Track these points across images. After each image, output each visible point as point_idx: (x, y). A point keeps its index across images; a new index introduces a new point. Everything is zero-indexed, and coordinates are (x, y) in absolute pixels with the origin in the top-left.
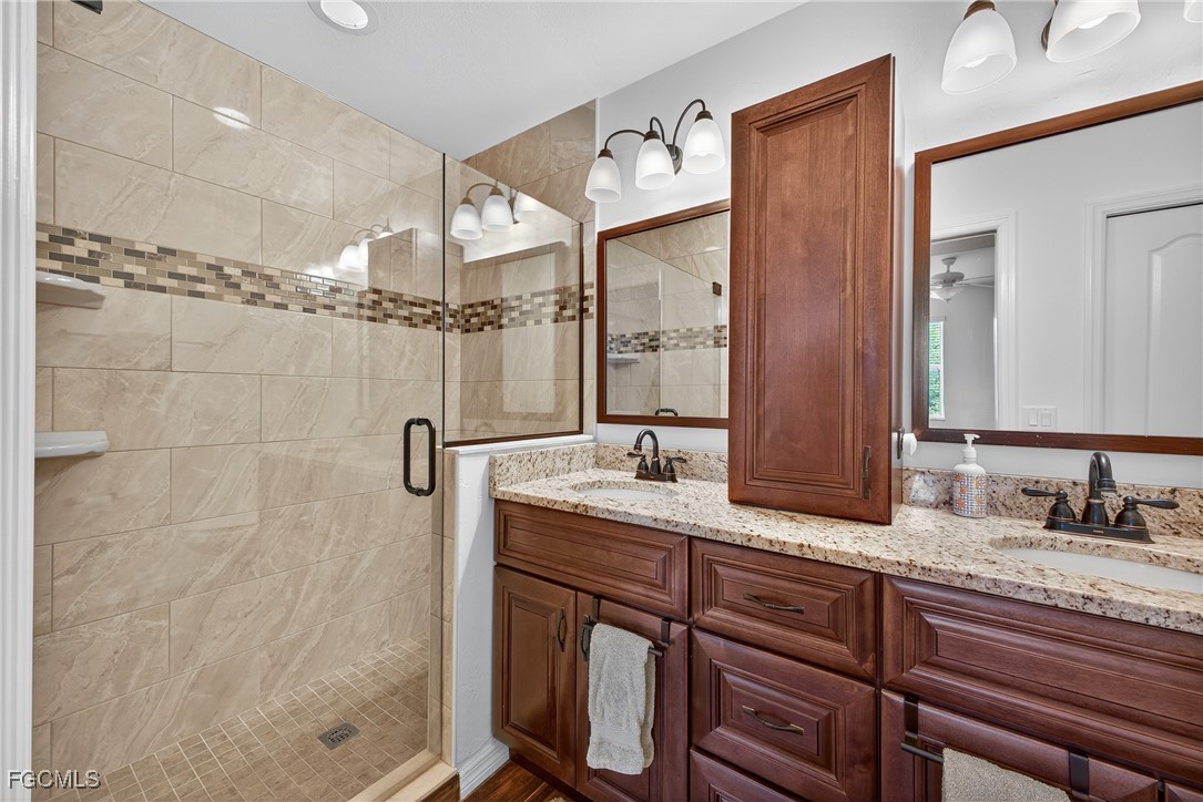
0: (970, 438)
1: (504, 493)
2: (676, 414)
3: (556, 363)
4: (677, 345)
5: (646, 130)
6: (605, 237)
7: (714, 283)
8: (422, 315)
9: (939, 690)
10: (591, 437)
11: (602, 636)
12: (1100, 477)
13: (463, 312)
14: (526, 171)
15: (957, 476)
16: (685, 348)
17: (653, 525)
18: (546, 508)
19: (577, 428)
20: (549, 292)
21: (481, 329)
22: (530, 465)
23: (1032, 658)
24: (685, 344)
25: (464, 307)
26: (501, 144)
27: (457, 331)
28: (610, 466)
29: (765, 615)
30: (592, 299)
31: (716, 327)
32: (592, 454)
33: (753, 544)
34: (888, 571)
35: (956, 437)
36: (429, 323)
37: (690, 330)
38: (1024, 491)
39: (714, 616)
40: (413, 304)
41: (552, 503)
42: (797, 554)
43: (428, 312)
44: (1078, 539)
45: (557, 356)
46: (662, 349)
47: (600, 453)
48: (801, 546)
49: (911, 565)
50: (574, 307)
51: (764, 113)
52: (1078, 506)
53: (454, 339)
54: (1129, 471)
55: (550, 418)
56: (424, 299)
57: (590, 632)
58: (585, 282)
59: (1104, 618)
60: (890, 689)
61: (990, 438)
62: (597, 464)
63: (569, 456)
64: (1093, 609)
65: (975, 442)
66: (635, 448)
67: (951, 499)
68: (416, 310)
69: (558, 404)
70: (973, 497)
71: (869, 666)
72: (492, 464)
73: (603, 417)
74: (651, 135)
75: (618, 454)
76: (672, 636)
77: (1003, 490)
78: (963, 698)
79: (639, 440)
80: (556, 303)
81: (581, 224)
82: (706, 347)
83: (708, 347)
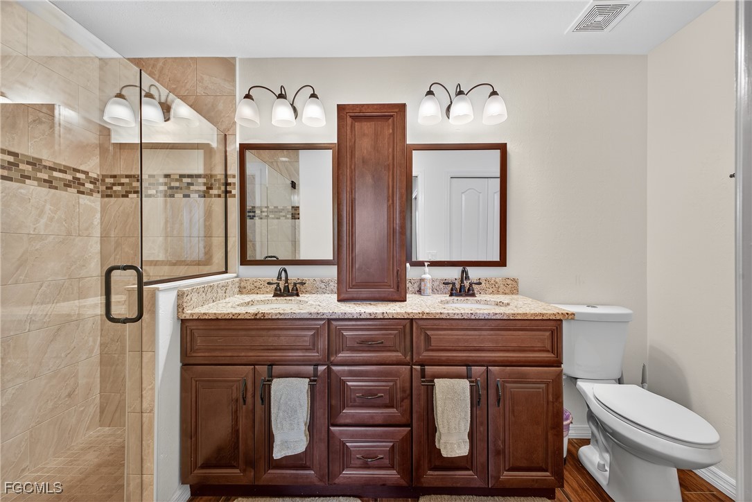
0: (426, 264)
1: (192, 314)
2: (278, 259)
3: (205, 226)
4: (267, 216)
5: (278, 93)
6: (244, 148)
7: (292, 182)
8: (61, 179)
9: (432, 359)
10: (235, 275)
11: (278, 386)
12: (465, 276)
13: (103, 180)
14: (174, 86)
15: (422, 280)
16: (273, 218)
17: (309, 317)
18: (232, 319)
19: (224, 270)
20: (199, 176)
21: (125, 196)
22: (204, 294)
23: (458, 339)
24: (273, 216)
25: (104, 177)
26: (148, 59)
27: (97, 197)
28: (250, 292)
29: (367, 349)
30: (235, 185)
31: (293, 207)
32: (237, 285)
33: (362, 317)
34: (416, 317)
35: (421, 264)
36: (70, 186)
37: (276, 207)
38: (444, 283)
39: (343, 355)
40: (51, 168)
41: (236, 315)
42: (382, 317)
43: (69, 177)
44: (459, 298)
45: (205, 220)
46: (257, 218)
47: (242, 284)
48: (383, 313)
49: (423, 313)
50: (219, 188)
51: (353, 110)
52: (458, 286)
53: (94, 203)
54: (474, 273)
55: (199, 263)
56: (65, 166)
57: (270, 385)
58: (229, 173)
59: (475, 319)
60: (415, 365)
61: (433, 264)
62: (241, 292)
63: (225, 287)
64: (473, 317)
65: (428, 266)
66: (278, 278)
67: (420, 289)
68: (55, 174)
69: (206, 254)
70: (428, 286)
71: (408, 358)
72: (181, 296)
73: (244, 261)
74: (281, 96)
75: (255, 284)
76: (319, 373)
77: (436, 284)
78: (439, 359)
79: (280, 274)
80: (205, 184)
81: (226, 135)
82: (287, 218)
83: (288, 218)
